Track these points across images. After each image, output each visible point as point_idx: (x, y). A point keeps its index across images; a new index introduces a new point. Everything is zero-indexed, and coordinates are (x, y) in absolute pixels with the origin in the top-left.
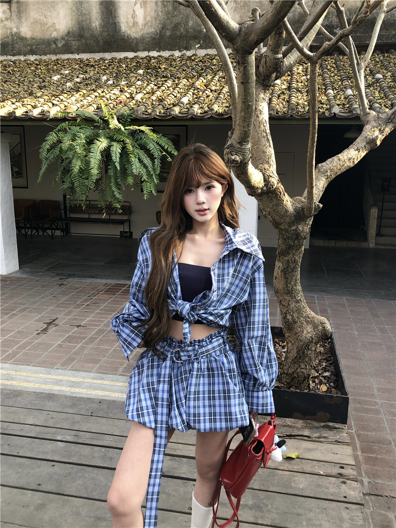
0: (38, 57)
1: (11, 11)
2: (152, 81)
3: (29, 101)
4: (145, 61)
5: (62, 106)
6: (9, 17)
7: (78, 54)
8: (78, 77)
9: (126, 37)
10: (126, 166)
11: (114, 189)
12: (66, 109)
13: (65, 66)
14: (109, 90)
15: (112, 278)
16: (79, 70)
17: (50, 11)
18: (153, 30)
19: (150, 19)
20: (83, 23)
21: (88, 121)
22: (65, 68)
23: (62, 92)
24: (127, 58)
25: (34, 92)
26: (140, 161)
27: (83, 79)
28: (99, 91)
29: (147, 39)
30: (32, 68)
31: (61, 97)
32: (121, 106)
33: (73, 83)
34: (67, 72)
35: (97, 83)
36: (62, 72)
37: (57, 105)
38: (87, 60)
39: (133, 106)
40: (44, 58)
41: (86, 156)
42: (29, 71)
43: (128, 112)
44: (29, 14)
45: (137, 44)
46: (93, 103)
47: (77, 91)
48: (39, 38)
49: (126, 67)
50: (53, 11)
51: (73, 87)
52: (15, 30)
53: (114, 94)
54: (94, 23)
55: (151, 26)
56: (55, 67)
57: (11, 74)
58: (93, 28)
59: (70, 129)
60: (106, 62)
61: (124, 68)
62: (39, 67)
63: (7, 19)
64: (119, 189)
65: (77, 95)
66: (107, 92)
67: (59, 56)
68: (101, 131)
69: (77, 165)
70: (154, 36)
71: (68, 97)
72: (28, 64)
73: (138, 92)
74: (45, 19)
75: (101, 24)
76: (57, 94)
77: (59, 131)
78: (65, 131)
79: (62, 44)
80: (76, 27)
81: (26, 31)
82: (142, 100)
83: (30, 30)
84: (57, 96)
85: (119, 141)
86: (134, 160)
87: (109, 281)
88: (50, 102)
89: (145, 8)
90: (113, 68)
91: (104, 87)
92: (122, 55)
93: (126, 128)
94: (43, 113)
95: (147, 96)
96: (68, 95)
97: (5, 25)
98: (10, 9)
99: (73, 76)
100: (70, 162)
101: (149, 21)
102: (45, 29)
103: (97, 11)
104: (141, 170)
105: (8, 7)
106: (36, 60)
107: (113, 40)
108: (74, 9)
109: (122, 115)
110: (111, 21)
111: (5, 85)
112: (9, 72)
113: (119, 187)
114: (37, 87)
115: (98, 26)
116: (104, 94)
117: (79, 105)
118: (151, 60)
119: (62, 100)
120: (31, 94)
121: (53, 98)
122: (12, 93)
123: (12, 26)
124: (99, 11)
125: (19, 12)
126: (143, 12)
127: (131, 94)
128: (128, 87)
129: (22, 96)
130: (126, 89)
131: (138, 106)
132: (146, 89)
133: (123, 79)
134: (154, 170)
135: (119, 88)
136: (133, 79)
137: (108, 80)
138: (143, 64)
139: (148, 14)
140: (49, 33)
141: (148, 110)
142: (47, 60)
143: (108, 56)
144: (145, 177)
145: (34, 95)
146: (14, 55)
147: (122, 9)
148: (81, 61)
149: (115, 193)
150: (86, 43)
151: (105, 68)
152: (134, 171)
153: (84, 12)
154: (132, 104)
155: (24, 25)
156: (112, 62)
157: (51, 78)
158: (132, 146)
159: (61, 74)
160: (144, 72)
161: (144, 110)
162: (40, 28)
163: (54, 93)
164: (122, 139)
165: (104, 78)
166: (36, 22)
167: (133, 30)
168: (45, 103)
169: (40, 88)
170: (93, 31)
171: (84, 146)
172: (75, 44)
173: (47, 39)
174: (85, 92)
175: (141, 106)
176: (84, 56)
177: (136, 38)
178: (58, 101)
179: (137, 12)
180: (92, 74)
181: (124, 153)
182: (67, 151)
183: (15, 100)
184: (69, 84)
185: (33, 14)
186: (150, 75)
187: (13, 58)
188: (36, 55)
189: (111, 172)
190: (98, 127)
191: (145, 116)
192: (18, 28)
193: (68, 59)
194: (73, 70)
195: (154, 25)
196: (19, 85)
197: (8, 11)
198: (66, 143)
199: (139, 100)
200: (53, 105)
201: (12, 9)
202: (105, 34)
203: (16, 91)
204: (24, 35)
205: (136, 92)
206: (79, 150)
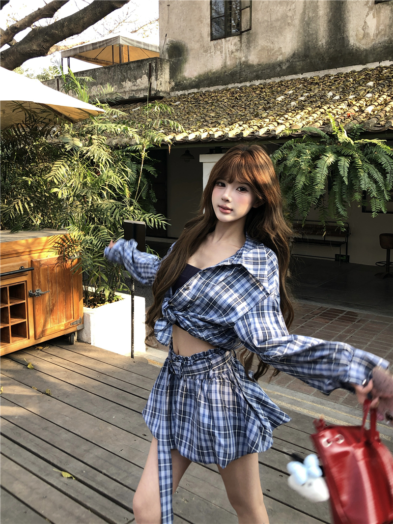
0: (262, 81)
1: (241, 43)
2: (384, 92)
3: (255, 122)
4: (376, 72)
5: (288, 125)
6: (239, 48)
7: (302, 74)
8: (302, 96)
9: (354, 51)
10: (353, 182)
11: (339, 206)
12: (291, 127)
13: (288, 86)
14: (336, 105)
15: (328, 303)
16: (303, 89)
17: (278, 37)
18: (386, 38)
19: (383, 27)
20: (310, 43)
21: (314, 137)
22: (289, 88)
23: (287, 111)
24: (354, 72)
25: (260, 113)
26: (370, 176)
27: (308, 97)
28: (325, 107)
29: (379, 49)
30: (257, 92)
31: (286, 116)
32: (350, 120)
33: (297, 102)
34: (291, 92)
35: (322, 100)
36: (286, 92)
37: (282, 124)
38: (311, 78)
39: (363, 120)
40: (268, 81)
41: (310, 172)
42: (255, 95)
43: (358, 125)
44: (257, 42)
45: (366, 56)
46: (319, 120)
47: (302, 109)
48: (265, 63)
49: (354, 80)
50: (280, 37)
51: (297, 106)
52: (243, 59)
53: (341, 109)
54: (321, 41)
55: (385, 35)
56: (279, 89)
57: (238, 99)
58: (319, 47)
59: (295, 146)
60: (332, 78)
61: (352, 82)
62: (264, 90)
63: (237, 50)
64: (344, 206)
65: (302, 113)
66: (333, 107)
67: (282, 78)
68: (328, 146)
69: (301, 181)
70: (386, 45)
71: (293, 115)
72: (253, 89)
73: (368, 104)
74: (272, 46)
75: (328, 41)
76: (282, 114)
77: (285, 148)
78: (290, 148)
79: (287, 66)
80: (302, 48)
81: (254, 59)
82: (374, 112)
83: (258, 58)
84: (282, 116)
85: (347, 156)
86: (363, 175)
87: (325, 306)
88: (275, 121)
89: (379, 17)
90: (339, 84)
91: (331, 103)
92: (349, 69)
93: (356, 142)
94: (268, 132)
95: (379, 108)
96: (293, 114)
97: (235, 56)
98: (240, 41)
99: (297, 95)
100: (294, 179)
101: (382, 30)
102: (271, 54)
103: (324, 29)
104: (370, 185)
105: (239, 39)
106: (261, 84)
107: (340, 55)
108: (301, 31)
109: (351, 129)
110: (339, 37)
111: (233, 110)
112: (236, 98)
113: (344, 203)
114: (262, 109)
115: (324, 44)
116: (330, 110)
117: (304, 122)
118: (382, 70)
119: (287, 119)
120: (257, 116)
121: (278, 117)
122: (239, 116)
123: (241, 56)
124: (327, 29)
125: (249, 42)
126: (376, 22)
127: (360, 107)
128: (356, 101)
129: (248, 118)
130: (354, 103)
131: (370, 119)
132: (378, 101)
133: (351, 93)
134: (385, 185)
135: (347, 102)
136: (362, 92)
137: (334, 95)
138: (373, 76)
139: (381, 22)
140: (274, 58)
141: (381, 123)
142: (272, 83)
143: (333, 72)
144: (374, 194)
145: (260, 116)
146: (241, 82)
147: (352, 22)
148: (305, 80)
149: (340, 210)
150: (311, 62)
151: (331, 84)
152: (363, 186)
153: (311, 32)
154: (362, 117)
155: (253, 53)
156: (338, 78)
157: (275, 99)
158: (362, 161)
159: (285, 94)
160: (374, 84)
161: (376, 122)
162: (267, 54)
163: (279, 113)
164: (351, 154)
165: (331, 94)
166: (263, 49)
167: (363, 42)
168: (270, 123)
169: (265, 109)
170: (319, 49)
171: (309, 162)
172: (299, 64)
173: (273, 64)
174: (310, 109)
175: (373, 119)
176: (308, 75)
177: (366, 50)
178: (283, 120)
179: (369, 23)
180: (316, 91)
181: (353, 168)
182: (291, 167)
183: (242, 123)
184: (293, 103)
185: (262, 42)
186: (382, 86)
187: (240, 85)
188: (261, 80)
189: (336, 189)
190: (324, 143)
191: (377, 129)
192: (246, 57)
193: (292, 80)
194: (297, 89)
195: (387, 33)
196: (245, 108)
197: (239, 43)
198: (292, 159)
199: (370, 112)
200: (278, 124)
201: (242, 40)
202: (332, 50)
203: (243, 114)
204: (251, 63)
205: (366, 105)
206: (304, 166)
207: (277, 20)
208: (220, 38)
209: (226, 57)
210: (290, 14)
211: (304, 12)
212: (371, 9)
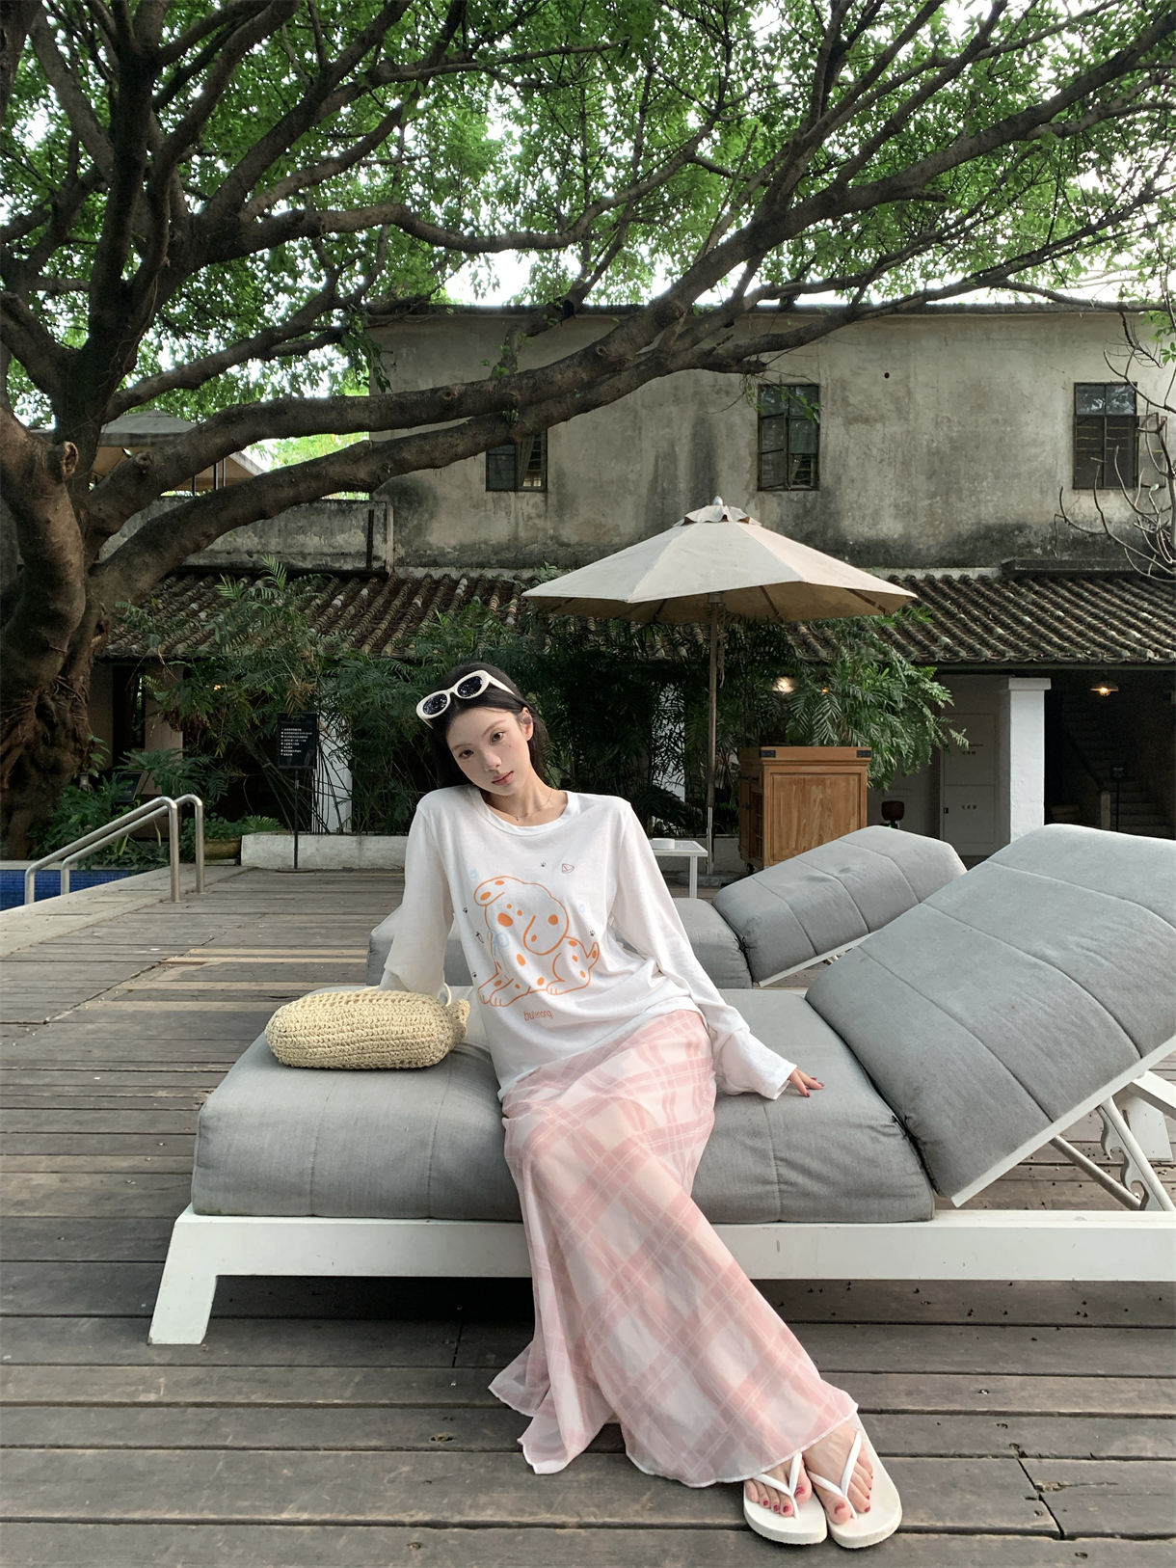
1: (546, 504)
6: (542, 513)
44: (577, 510)
50: (615, 507)
52: (551, 532)
63: (539, 516)
74: (603, 520)
89: (763, 509)
97: (534, 524)
98: (545, 501)
102: (604, 532)
105: (542, 499)
108: (651, 506)
123: (548, 527)
125: (561, 507)
126: (759, 515)
139: (766, 517)
140: (607, 539)
153: (667, 511)
155: (568, 525)
162: (593, 531)
166: (586, 521)
185: (585, 512)
192: (556, 529)
197: (542, 504)
201: (549, 502)
204: (566, 540)
207: (612, 482)
208: (506, 490)
209: (517, 523)
210: (632, 477)
211: (655, 480)
212: (752, 496)
